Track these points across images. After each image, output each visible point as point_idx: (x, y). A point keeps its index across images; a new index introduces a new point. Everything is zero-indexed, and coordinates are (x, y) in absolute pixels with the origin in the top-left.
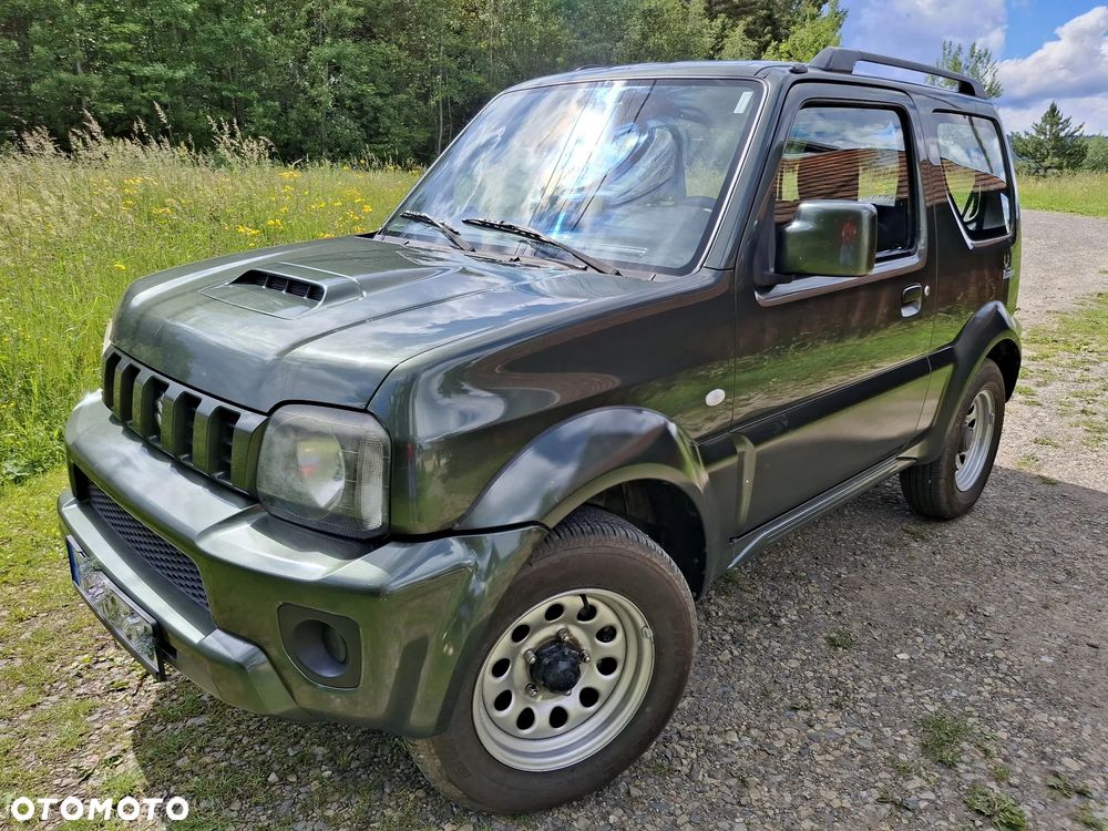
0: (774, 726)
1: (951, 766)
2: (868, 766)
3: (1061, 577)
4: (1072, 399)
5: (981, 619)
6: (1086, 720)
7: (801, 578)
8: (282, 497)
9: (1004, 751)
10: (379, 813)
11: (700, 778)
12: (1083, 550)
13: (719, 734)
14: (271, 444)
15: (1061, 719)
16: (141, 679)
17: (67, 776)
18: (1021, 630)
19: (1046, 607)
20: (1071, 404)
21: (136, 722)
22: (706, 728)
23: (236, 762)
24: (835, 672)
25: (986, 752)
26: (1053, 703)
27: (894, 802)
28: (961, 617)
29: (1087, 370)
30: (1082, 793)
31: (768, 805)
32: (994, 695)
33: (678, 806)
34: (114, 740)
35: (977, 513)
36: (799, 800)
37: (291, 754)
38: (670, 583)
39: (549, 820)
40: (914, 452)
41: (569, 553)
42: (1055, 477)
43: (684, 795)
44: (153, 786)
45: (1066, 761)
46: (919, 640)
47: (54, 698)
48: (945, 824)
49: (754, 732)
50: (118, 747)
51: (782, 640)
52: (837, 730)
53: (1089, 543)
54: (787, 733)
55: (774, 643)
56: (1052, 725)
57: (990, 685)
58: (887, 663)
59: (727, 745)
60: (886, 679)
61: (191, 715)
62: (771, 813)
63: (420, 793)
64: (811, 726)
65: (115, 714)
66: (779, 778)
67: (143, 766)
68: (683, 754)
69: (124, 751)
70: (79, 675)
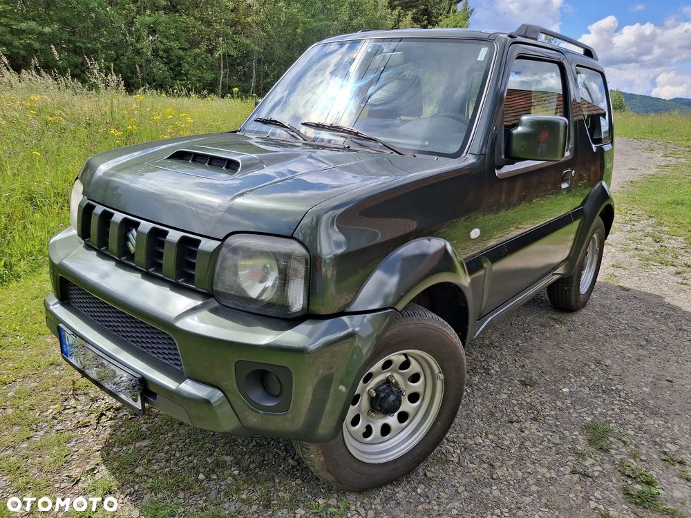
0: (501, 432)
1: (607, 451)
2: (560, 453)
3: (644, 343)
4: (628, 241)
5: (605, 368)
6: (675, 422)
7: (496, 347)
8: (233, 293)
9: (634, 442)
10: (275, 495)
11: (466, 464)
12: (652, 327)
13: (470, 438)
14: (225, 259)
15: (661, 422)
16: (98, 419)
17: (63, 482)
18: (628, 373)
19: (639, 360)
20: (628, 245)
21: (101, 446)
22: (462, 435)
23: (175, 468)
24: (529, 400)
25: (624, 442)
26: (654, 413)
27: (580, 473)
28: (593, 366)
29: (634, 225)
30: (681, 463)
31: (509, 478)
32: (621, 410)
33: (456, 481)
34: (88, 458)
35: (589, 307)
36: (526, 475)
37: (210, 461)
38: (455, 346)
39: (381, 493)
40: (561, 270)
41: (401, 328)
42: (627, 286)
43: (459, 475)
44: (123, 485)
45: (668, 445)
46: (573, 380)
47: (42, 433)
48: (611, 484)
49: (490, 436)
50: (93, 463)
51: (494, 383)
52: (539, 434)
53: (655, 323)
54: (510, 436)
55: (490, 385)
56: (657, 426)
57: (618, 405)
58: (557, 393)
59: (477, 444)
60: (559, 403)
61: (137, 440)
62: (512, 483)
63: (299, 481)
64: (523, 432)
65: (85, 442)
66: (512, 462)
67: (114, 473)
68: (452, 451)
69: (98, 464)
70: (54, 418)
